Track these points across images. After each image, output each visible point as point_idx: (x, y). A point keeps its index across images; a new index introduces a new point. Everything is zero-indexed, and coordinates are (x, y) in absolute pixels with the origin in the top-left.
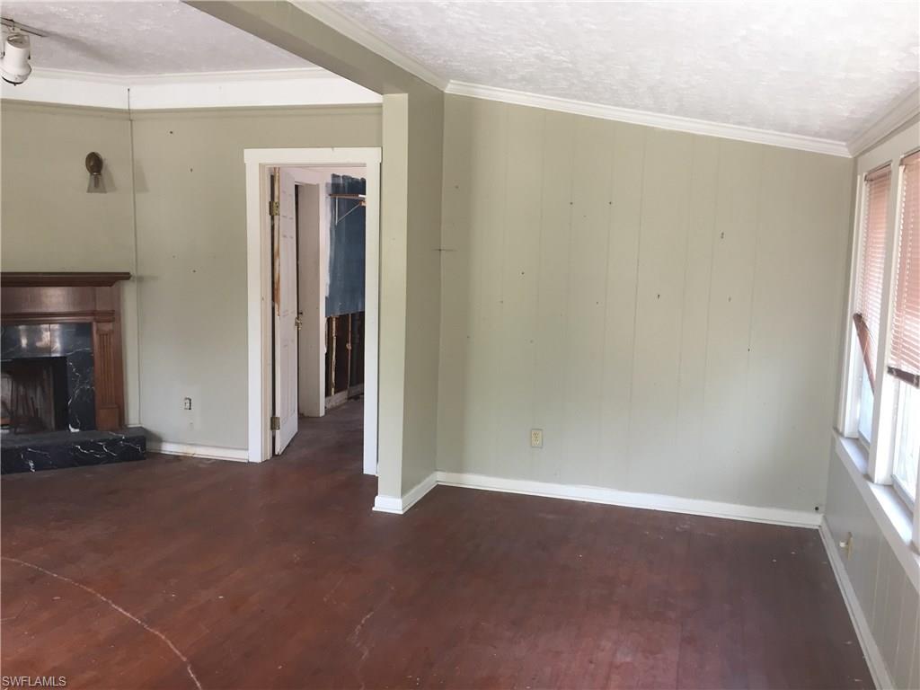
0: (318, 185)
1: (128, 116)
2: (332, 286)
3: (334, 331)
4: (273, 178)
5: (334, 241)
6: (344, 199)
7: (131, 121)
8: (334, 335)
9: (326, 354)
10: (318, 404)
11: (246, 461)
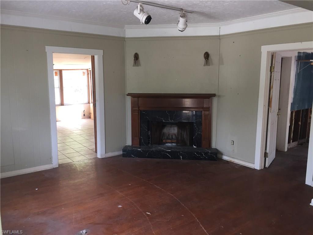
0: (292, 57)
2: (294, 99)
3: (294, 117)
4: (272, 56)
5: (296, 80)
6: (303, 62)
7: (220, 39)
8: (293, 118)
9: (289, 126)
10: (284, 146)
11: (253, 168)
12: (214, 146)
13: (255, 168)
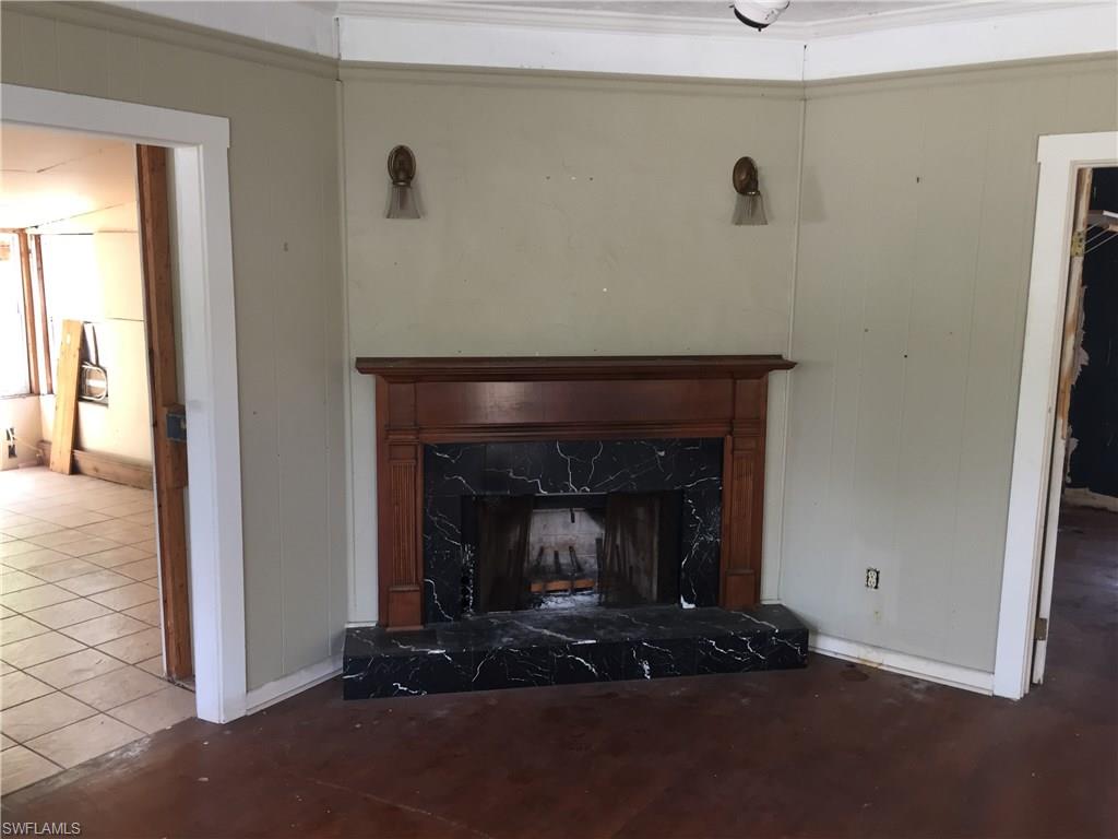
1: (800, 93)
7: (805, 100)
11: (991, 694)
12: (770, 594)
13: (997, 693)
